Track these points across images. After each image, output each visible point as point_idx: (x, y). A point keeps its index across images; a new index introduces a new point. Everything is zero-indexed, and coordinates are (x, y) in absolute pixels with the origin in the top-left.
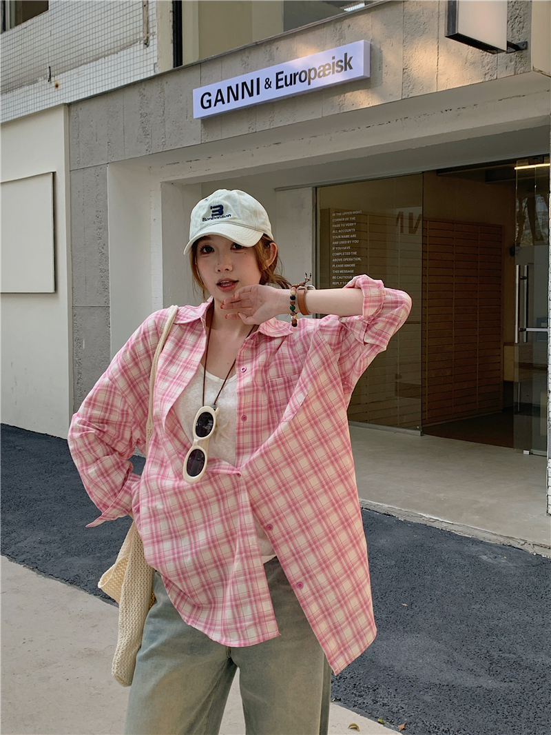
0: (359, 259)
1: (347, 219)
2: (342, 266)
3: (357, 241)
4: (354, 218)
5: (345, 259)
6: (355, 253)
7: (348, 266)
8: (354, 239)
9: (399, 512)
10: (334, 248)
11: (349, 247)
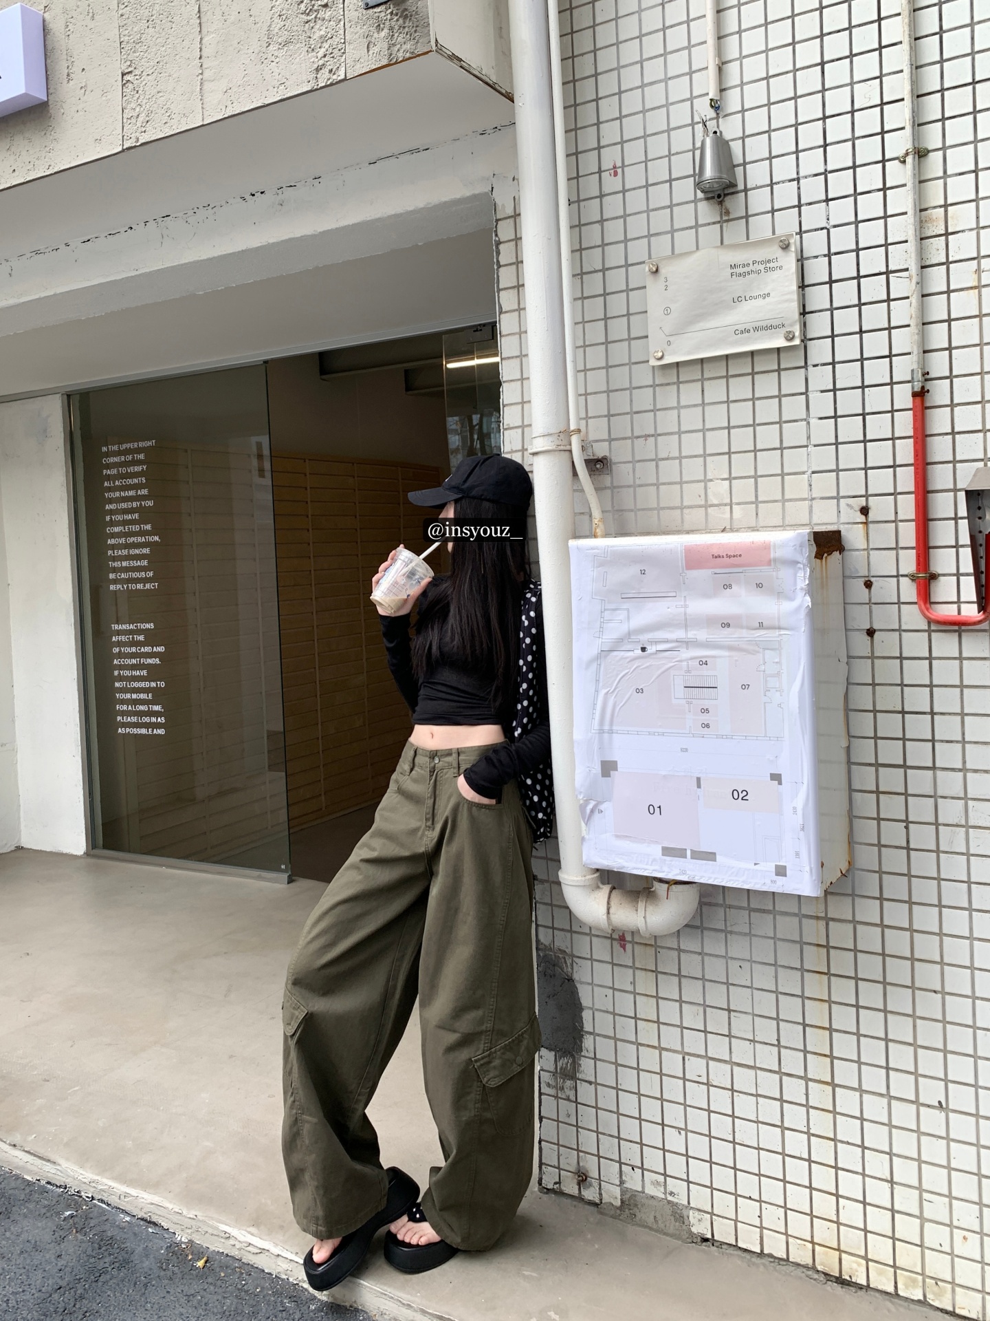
0: (157, 538)
1: (130, 458)
2: (125, 552)
3: (150, 503)
4: (142, 456)
5: (132, 540)
6: (148, 527)
7: (137, 551)
8: (144, 498)
9: (176, 1218)
10: (108, 518)
11: (136, 516)
